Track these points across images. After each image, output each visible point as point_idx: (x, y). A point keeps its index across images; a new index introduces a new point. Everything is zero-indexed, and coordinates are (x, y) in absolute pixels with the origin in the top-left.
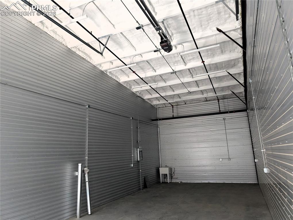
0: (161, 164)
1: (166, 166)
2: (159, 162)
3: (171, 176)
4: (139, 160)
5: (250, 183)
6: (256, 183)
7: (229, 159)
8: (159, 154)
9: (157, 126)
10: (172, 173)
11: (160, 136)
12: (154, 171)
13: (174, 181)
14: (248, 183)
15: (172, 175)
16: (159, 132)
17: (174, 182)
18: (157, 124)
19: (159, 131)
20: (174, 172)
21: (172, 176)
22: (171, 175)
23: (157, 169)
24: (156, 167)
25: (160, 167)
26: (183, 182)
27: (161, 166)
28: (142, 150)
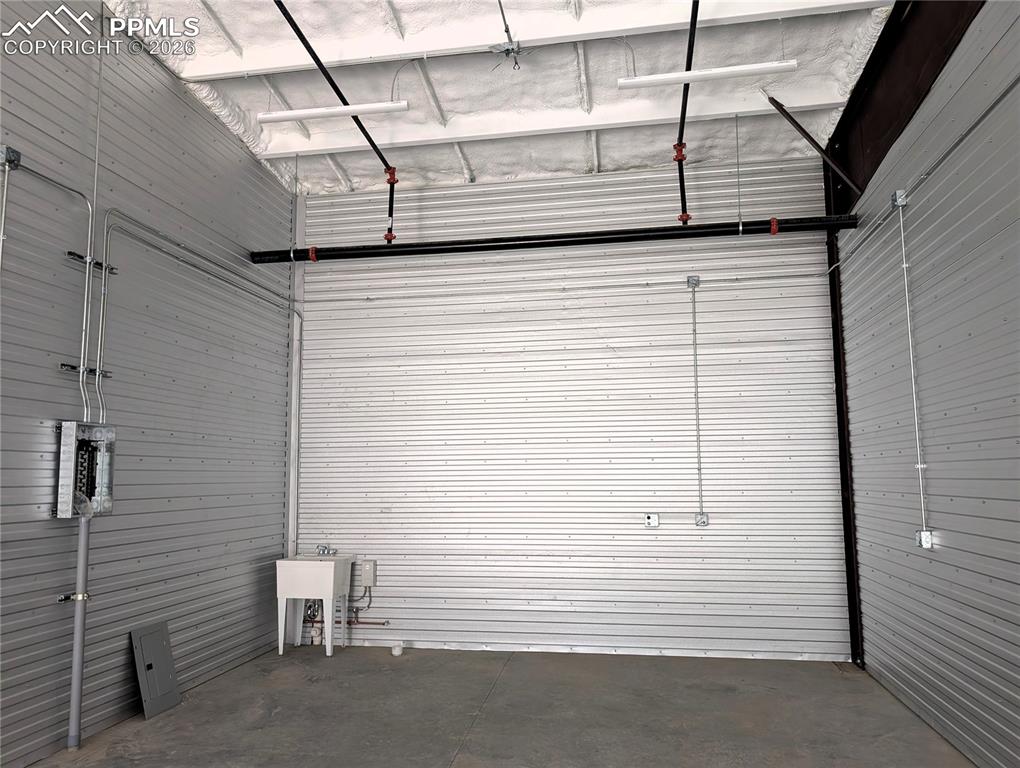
0: (292, 535)
1: (325, 552)
2: (285, 526)
3: (350, 609)
4: (65, 510)
5: (805, 658)
6: (841, 659)
7: (702, 518)
8: (286, 474)
9: (288, 307)
10: (359, 592)
11: (301, 368)
12: (239, 582)
13: (364, 638)
14: (800, 659)
15: (356, 604)
16: (296, 344)
17: (367, 644)
18: (286, 293)
19: (296, 336)
20: (368, 589)
21: (358, 609)
22: (351, 600)
23: (260, 570)
24: (259, 553)
25: (283, 556)
26: (418, 645)
27: (291, 547)
28: (111, 436)
